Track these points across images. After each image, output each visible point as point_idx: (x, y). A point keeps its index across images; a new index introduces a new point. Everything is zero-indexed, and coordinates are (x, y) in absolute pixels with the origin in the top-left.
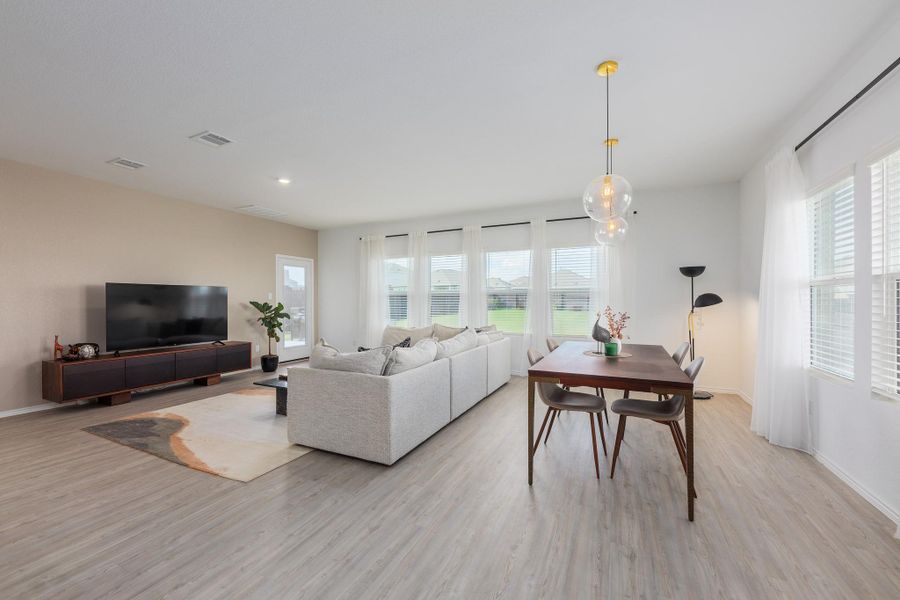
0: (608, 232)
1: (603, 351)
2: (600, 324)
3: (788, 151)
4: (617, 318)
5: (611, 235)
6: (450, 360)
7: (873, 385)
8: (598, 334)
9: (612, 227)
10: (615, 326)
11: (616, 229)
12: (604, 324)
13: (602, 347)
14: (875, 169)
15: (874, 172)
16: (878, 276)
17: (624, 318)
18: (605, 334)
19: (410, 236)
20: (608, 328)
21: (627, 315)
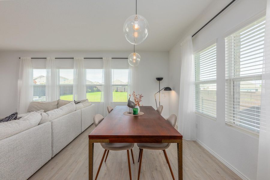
0: (133, 60)
1: (132, 112)
2: (131, 100)
3: (190, 37)
4: (138, 97)
5: (134, 61)
6: (52, 123)
7: (226, 121)
8: (130, 105)
9: (135, 58)
10: (137, 100)
11: (136, 59)
12: (132, 100)
13: (132, 110)
14: (226, 40)
15: (226, 41)
16: (227, 80)
17: (141, 97)
18: (133, 104)
19: (48, 58)
20: (134, 101)
21: (142, 95)
